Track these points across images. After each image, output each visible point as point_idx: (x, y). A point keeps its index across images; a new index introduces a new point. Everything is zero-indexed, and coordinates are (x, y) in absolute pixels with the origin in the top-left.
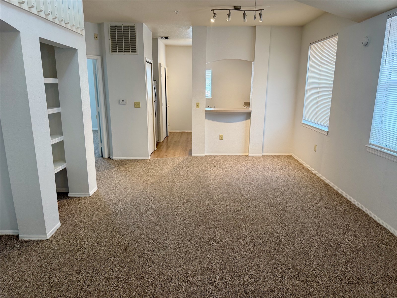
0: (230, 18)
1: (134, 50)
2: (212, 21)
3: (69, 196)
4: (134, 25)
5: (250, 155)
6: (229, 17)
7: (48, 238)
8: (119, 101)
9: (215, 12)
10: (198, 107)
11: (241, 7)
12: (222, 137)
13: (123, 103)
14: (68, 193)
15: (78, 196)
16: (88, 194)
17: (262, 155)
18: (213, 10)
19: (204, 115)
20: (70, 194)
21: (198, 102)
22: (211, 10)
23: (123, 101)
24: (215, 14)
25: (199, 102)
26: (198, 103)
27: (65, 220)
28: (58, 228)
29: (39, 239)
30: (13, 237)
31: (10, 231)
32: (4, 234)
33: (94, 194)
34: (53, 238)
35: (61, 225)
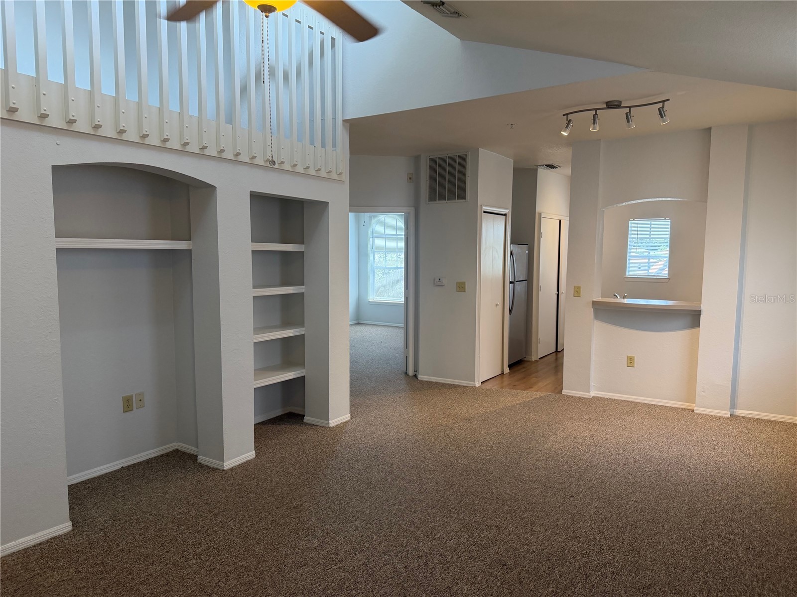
0: (597, 126)
1: (462, 195)
2: (565, 134)
3: (304, 421)
4: (465, 153)
5: (698, 410)
6: (594, 123)
7: (225, 469)
8: (434, 280)
9: (570, 117)
10: (577, 295)
11: (620, 102)
12: (634, 362)
13: (439, 283)
14: (304, 416)
15: (315, 424)
16: (327, 422)
17: (729, 413)
18: (567, 114)
19: (591, 311)
20: (307, 419)
21: (578, 285)
22: (564, 115)
23: (440, 279)
24: (569, 121)
25: (580, 285)
26: (579, 288)
27: (266, 451)
28: (249, 459)
29: (216, 466)
30: (194, 458)
31: (194, 449)
32: (188, 451)
33: (337, 425)
34: (231, 469)
35: (255, 456)
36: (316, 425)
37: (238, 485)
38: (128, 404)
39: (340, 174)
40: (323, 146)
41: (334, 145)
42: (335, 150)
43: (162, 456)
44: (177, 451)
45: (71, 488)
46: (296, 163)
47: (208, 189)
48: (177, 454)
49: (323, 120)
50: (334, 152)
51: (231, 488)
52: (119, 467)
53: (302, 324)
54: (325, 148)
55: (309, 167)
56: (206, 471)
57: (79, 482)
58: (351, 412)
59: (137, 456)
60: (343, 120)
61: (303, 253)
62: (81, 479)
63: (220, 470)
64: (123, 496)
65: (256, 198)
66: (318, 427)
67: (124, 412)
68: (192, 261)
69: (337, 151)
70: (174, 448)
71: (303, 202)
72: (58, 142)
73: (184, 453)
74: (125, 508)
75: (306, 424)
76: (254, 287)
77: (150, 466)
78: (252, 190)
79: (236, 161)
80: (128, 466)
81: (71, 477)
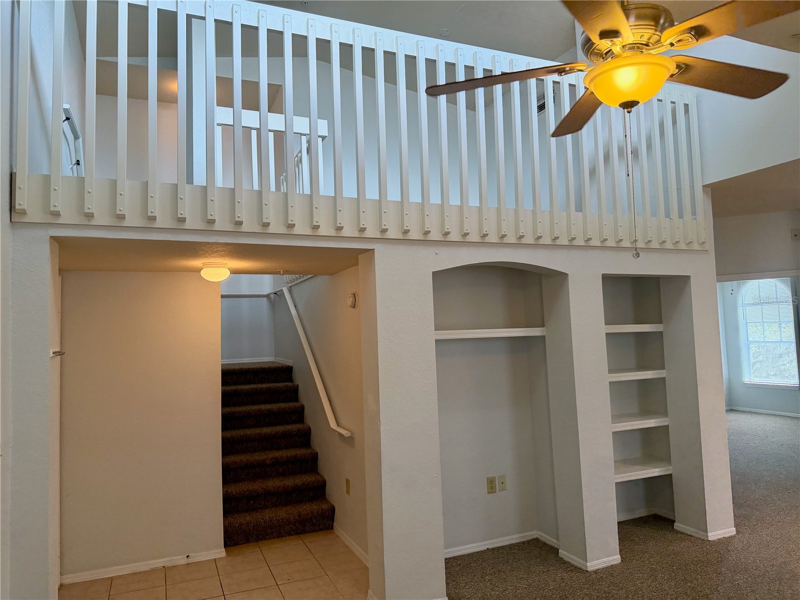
3: (674, 527)
7: (588, 570)
14: (674, 521)
15: (689, 533)
16: (705, 534)
20: (677, 526)
27: (632, 558)
28: (613, 563)
29: (579, 566)
30: (555, 551)
31: (555, 541)
32: (549, 543)
33: (719, 540)
34: (596, 572)
35: (620, 561)
36: (690, 536)
37: (605, 592)
38: (491, 486)
39: (703, 243)
40: (681, 216)
41: (694, 213)
42: (696, 219)
43: (523, 543)
44: (537, 540)
45: (448, 561)
46: (650, 239)
47: (561, 277)
48: (536, 543)
49: (679, 189)
50: (694, 221)
51: (597, 594)
52: (485, 548)
53: (664, 413)
54: (683, 218)
55: (665, 241)
56: (569, 569)
57: (451, 556)
58: (736, 526)
59: (500, 539)
60: (703, 186)
61: (661, 333)
62: (453, 554)
63: (583, 571)
64: (490, 580)
65: (609, 280)
66: (693, 538)
67: (489, 493)
68: (546, 347)
69: (697, 219)
70: (535, 537)
71: (659, 278)
72: (437, 253)
73: (545, 544)
74: (493, 593)
75: (678, 532)
76: (611, 371)
77: (512, 552)
78: (603, 273)
79: (587, 246)
80: (493, 549)
81: (449, 550)
